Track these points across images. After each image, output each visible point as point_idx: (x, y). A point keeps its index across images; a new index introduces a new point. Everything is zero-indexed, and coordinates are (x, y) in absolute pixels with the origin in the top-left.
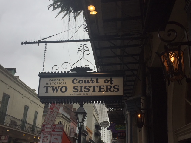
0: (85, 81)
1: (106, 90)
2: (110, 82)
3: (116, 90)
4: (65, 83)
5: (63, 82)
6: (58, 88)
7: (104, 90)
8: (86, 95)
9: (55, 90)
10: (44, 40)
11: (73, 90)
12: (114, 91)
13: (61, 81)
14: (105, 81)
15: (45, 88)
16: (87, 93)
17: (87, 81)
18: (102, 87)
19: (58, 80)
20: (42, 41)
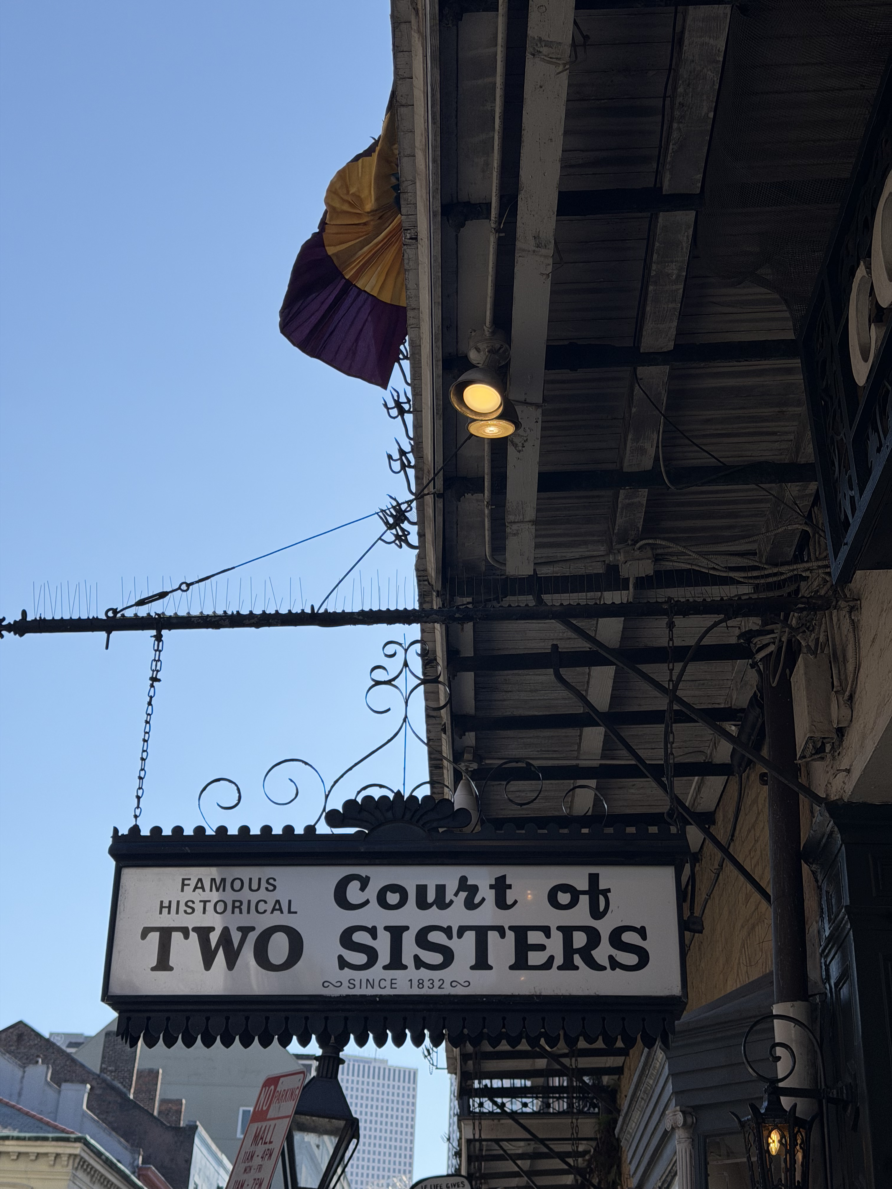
0: (422, 890)
1: (559, 960)
2: (584, 900)
3: (631, 959)
4: (285, 908)
5: (271, 898)
6: (236, 937)
7: (551, 958)
8: (425, 991)
9: (221, 952)
10: (142, 611)
11: (340, 958)
12: (614, 964)
13: (262, 894)
14: (552, 899)
15: (154, 937)
16: (436, 975)
17: (431, 897)
18: (534, 937)
19: (237, 885)
20: (129, 613)
